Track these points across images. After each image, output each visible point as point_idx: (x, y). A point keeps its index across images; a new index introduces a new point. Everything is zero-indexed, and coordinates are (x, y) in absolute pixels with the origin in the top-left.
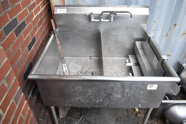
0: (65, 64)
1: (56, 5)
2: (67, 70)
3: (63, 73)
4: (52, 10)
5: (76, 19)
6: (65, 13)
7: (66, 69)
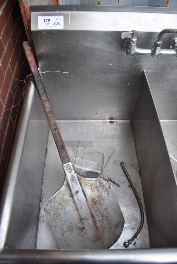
0: (70, 163)
1: (34, 4)
2: (76, 177)
3: (66, 186)
4: (24, 20)
5: (88, 44)
6: (61, 27)
7: (72, 176)
